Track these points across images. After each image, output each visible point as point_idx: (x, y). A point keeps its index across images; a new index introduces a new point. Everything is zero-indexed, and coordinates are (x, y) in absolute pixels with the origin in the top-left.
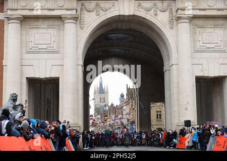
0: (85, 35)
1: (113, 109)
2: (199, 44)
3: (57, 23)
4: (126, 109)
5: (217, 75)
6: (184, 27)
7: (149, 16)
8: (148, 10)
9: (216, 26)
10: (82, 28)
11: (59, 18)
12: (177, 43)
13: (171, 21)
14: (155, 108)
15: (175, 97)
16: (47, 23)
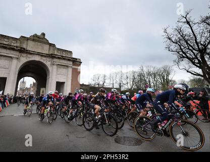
0: (20, 64)
1: (27, 89)
2: (58, 73)
3: (10, 59)
4: (32, 89)
5: (61, 81)
6: (55, 67)
7: (44, 62)
8: (44, 60)
9: (64, 68)
10: (19, 62)
11: (11, 57)
12: (52, 71)
13: (51, 65)
14: (42, 89)
15: (49, 87)
16: (5, 58)
